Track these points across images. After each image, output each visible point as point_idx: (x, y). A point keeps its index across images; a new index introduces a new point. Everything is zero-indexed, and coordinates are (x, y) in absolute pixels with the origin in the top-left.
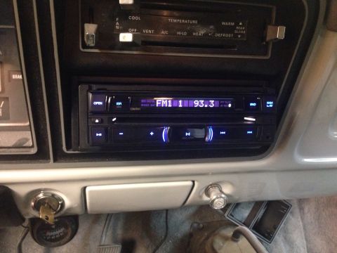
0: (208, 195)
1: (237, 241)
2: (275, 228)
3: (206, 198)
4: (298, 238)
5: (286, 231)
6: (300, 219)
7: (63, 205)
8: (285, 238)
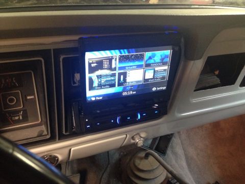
0: (134, 140)
1: (147, 159)
2: (166, 147)
3: (132, 141)
4: (179, 150)
5: (172, 147)
6: (179, 139)
7: (58, 160)
8: (172, 151)
